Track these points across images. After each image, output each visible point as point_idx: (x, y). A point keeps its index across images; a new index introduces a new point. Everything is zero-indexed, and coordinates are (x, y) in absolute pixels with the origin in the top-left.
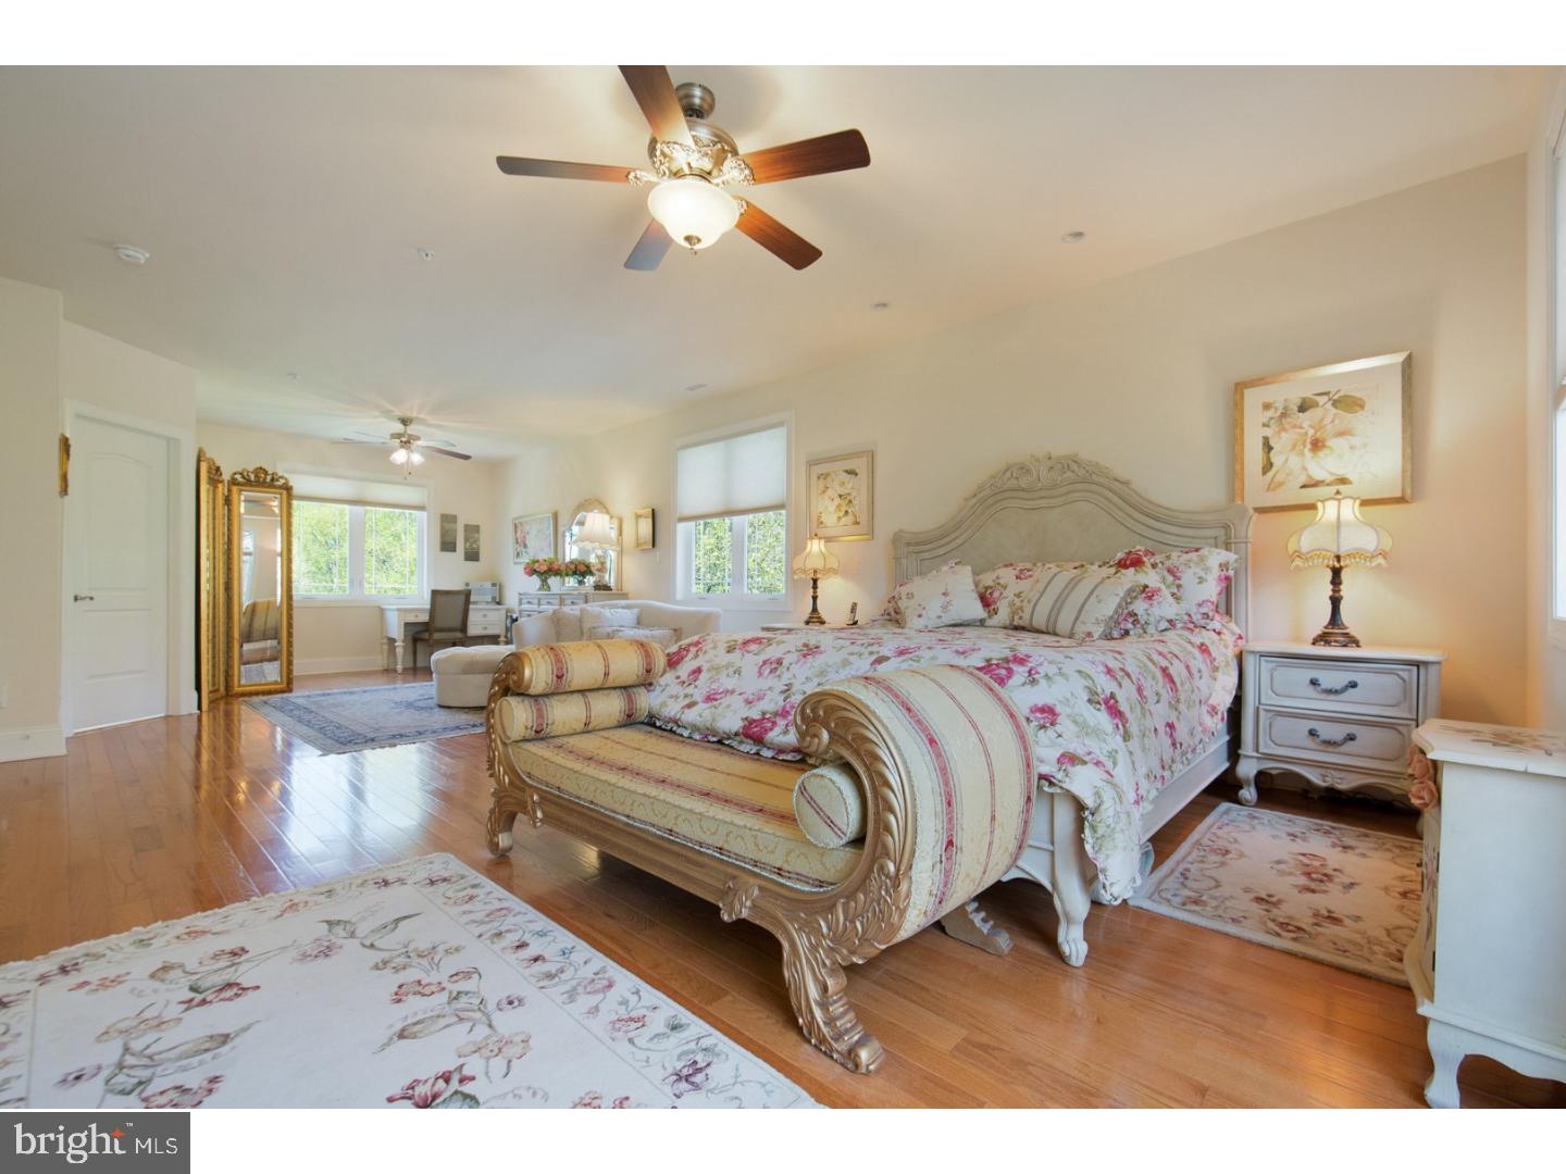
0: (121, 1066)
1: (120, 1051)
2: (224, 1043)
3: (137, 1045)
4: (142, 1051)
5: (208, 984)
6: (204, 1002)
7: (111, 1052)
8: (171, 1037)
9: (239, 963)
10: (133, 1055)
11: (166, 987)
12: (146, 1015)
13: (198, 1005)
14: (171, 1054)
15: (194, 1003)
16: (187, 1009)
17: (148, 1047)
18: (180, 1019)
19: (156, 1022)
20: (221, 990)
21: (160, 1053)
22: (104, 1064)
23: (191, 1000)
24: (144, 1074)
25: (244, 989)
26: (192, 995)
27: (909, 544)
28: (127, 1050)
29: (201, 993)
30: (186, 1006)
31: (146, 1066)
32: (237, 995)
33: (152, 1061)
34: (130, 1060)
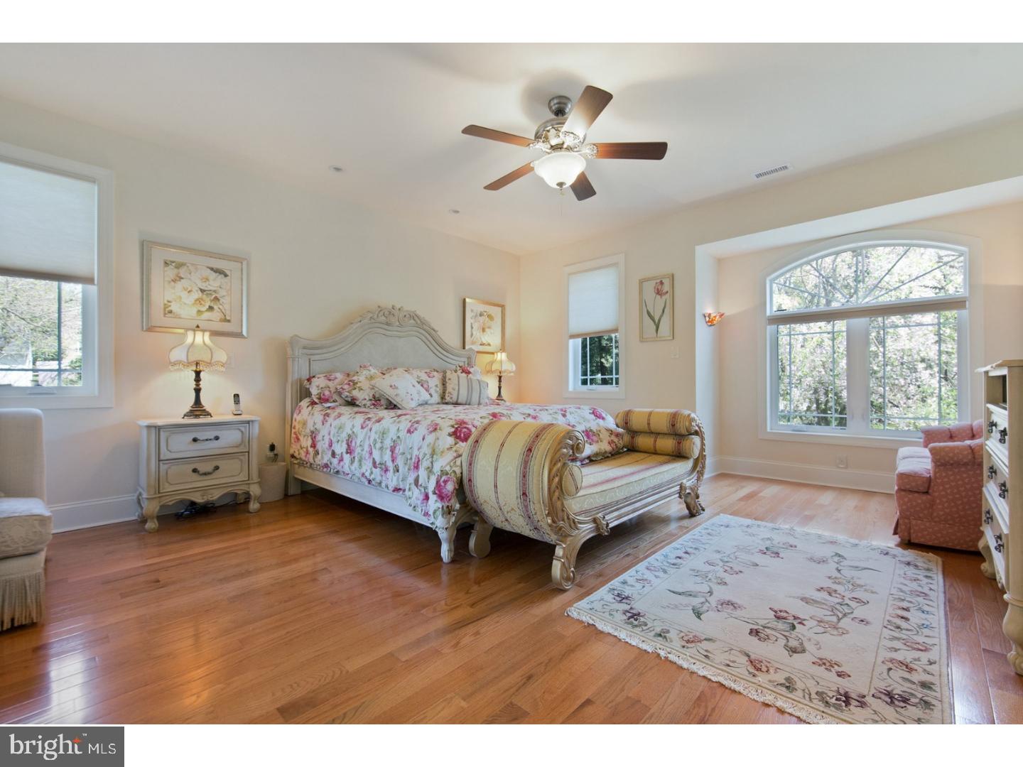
0: (845, 615)
1: (842, 621)
2: (805, 598)
3: (834, 619)
4: (833, 615)
5: (786, 625)
6: (795, 618)
7: (845, 623)
8: (820, 613)
9: (762, 626)
10: (838, 616)
11: (802, 638)
12: (822, 630)
13: (799, 618)
14: (824, 607)
15: (799, 621)
16: (804, 620)
17: (831, 615)
18: (811, 618)
19: (822, 624)
20: (784, 619)
21: (827, 610)
22: (850, 620)
23: (800, 623)
24: (838, 607)
25: (776, 612)
26: (797, 625)
27: (304, 348)
28: (839, 620)
29: (793, 623)
30: (804, 622)
31: (836, 609)
32: (781, 611)
33: (833, 609)
34: (840, 615)
